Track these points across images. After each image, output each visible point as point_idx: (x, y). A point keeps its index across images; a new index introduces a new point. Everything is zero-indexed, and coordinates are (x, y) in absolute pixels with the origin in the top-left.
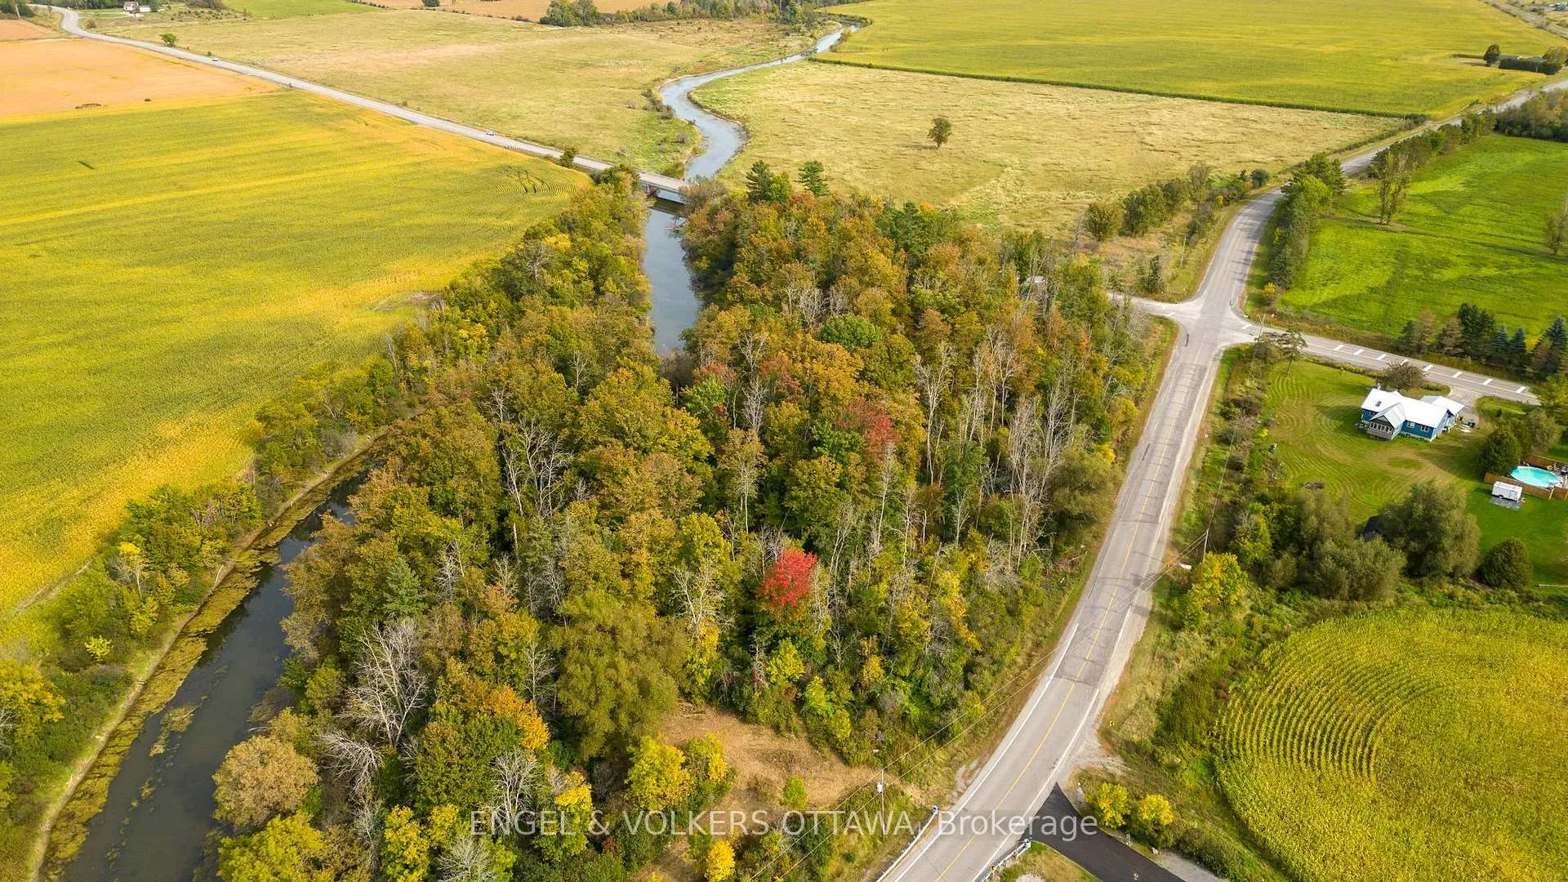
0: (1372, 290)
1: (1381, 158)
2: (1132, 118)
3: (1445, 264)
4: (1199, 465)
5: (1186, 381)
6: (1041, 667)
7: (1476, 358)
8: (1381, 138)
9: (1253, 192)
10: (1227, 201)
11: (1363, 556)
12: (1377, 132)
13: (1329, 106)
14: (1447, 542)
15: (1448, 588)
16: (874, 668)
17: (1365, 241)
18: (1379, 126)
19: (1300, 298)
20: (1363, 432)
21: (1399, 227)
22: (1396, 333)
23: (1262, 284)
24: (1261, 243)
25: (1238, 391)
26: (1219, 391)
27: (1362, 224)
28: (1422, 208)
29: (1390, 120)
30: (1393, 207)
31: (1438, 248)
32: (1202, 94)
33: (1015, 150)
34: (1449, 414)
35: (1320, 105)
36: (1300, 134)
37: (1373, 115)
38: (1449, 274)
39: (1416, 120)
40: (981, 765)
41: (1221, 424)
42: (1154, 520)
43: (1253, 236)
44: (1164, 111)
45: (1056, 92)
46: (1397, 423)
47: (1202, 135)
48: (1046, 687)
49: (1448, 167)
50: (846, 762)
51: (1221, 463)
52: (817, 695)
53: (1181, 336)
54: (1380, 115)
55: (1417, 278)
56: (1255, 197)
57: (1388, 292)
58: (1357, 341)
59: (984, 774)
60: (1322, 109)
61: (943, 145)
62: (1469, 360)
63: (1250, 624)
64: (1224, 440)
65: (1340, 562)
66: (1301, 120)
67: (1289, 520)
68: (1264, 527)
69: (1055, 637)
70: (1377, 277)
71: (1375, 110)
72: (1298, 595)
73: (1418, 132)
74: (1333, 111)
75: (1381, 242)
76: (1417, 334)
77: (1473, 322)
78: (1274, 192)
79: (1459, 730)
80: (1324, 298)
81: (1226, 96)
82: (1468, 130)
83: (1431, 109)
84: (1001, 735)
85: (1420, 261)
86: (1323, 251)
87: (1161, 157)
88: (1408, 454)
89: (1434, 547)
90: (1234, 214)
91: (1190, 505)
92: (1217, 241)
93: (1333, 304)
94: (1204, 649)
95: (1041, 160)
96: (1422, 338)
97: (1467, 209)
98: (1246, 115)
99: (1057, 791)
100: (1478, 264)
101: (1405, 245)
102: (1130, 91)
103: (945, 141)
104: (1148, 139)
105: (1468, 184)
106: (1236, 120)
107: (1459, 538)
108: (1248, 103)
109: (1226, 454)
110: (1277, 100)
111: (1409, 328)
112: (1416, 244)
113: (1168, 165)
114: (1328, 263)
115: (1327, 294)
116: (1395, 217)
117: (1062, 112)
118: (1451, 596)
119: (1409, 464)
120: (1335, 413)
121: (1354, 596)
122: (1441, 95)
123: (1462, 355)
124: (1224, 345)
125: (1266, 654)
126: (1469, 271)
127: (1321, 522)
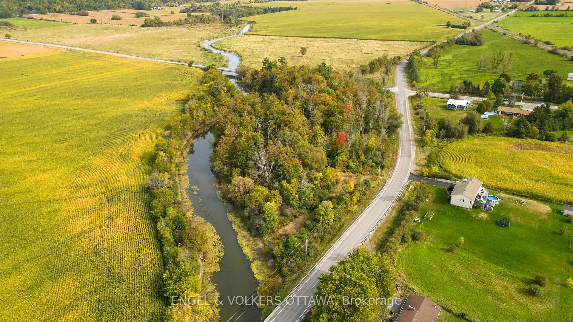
0: (438, 82)
1: (429, 51)
2: (355, 46)
3: (454, 75)
4: (413, 119)
5: (402, 104)
6: (397, 155)
7: (469, 93)
8: (426, 47)
9: (398, 62)
10: (393, 64)
11: (460, 127)
12: (425, 46)
13: (409, 40)
14: (476, 123)
15: (477, 135)
16: (363, 157)
17: (432, 71)
18: (424, 44)
19: (421, 85)
20: (449, 109)
21: (439, 68)
22: (448, 90)
23: (411, 82)
24: (406, 73)
25: (415, 104)
26: (411, 105)
27: (429, 68)
28: (443, 63)
29: (427, 43)
30: (437, 62)
31: (451, 72)
32: (373, 38)
33: (326, 56)
34: (467, 103)
35: (406, 40)
36: (404, 47)
37: (422, 42)
38: (455, 77)
39: (434, 42)
40: (393, 171)
41: (414, 111)
42: (408, 130)
43: (403, 72)
44: (363, 43)
45: (329, 40)
46: (456, 106)
47: (378, 49)
48: (399, 160)
49: (447, 53)
50: (364, 175)
51: (418, 118)
52: (351, 164)
53: (396, 95)
54: (424, 41)
55: (448, 78)
56: (399, 63)
57: (442, 81)
58: (439, 92)
59: (394, 173)
60: (408, 41)
61: (304, 55)
62: (467, 94)
63: (438, 145)
64: (417, 114)
65: (455, 129)
66: (403, 44)
67: (441, 123)
68: (436, 125)
69: (397, 151)
70: (439, 79)
71: (422, 40)
72: (447, 139)
73: (435, 45)
74: (410, 41)
75: (436, 71)
76: (454, 88)
77: (467, 84)
78: (405, 61)
79: (487, 155)
80: (427, 84)
81: (379, 39)
82: (449, 43)
83: (437, 39)
84: (395, 166)
85: (447, 75)
86: (423, 74)
87: (369, 55)
88: (460, 112)
89: (473, 125)
90: (396, 67)
91: (415, 127)
92: (394, 73)
93: (430, 85)
94: (431, 149)
95: (335, 58)
96: (455, 89)
97: (455, 63)
98: (387, 43)
99: (411, 173)
100: (462, 74)
101: (442, 71)
102: (351, 39)
103: (305, 54)
104: (363, 51)
105: (453, 57)
106: (385, 45)
107: (479, 122)
108: (386, 40)
109: (419, 116)
110: (394, 39)
111: (452, 87)
112: (445, 71)
113: (372, 57)
114: (425, 77)
115: (428, 83)
116: (438, 65)
117: (334, 45)
118: (479, 136)
119: (461, 114)
120: (440, 106)
121: (459, 138)
122: (438, 35)
123: (465, 93)
124: (407, 96)
125: (444, 149)
126: (460, 76)
127: (449, 122)
